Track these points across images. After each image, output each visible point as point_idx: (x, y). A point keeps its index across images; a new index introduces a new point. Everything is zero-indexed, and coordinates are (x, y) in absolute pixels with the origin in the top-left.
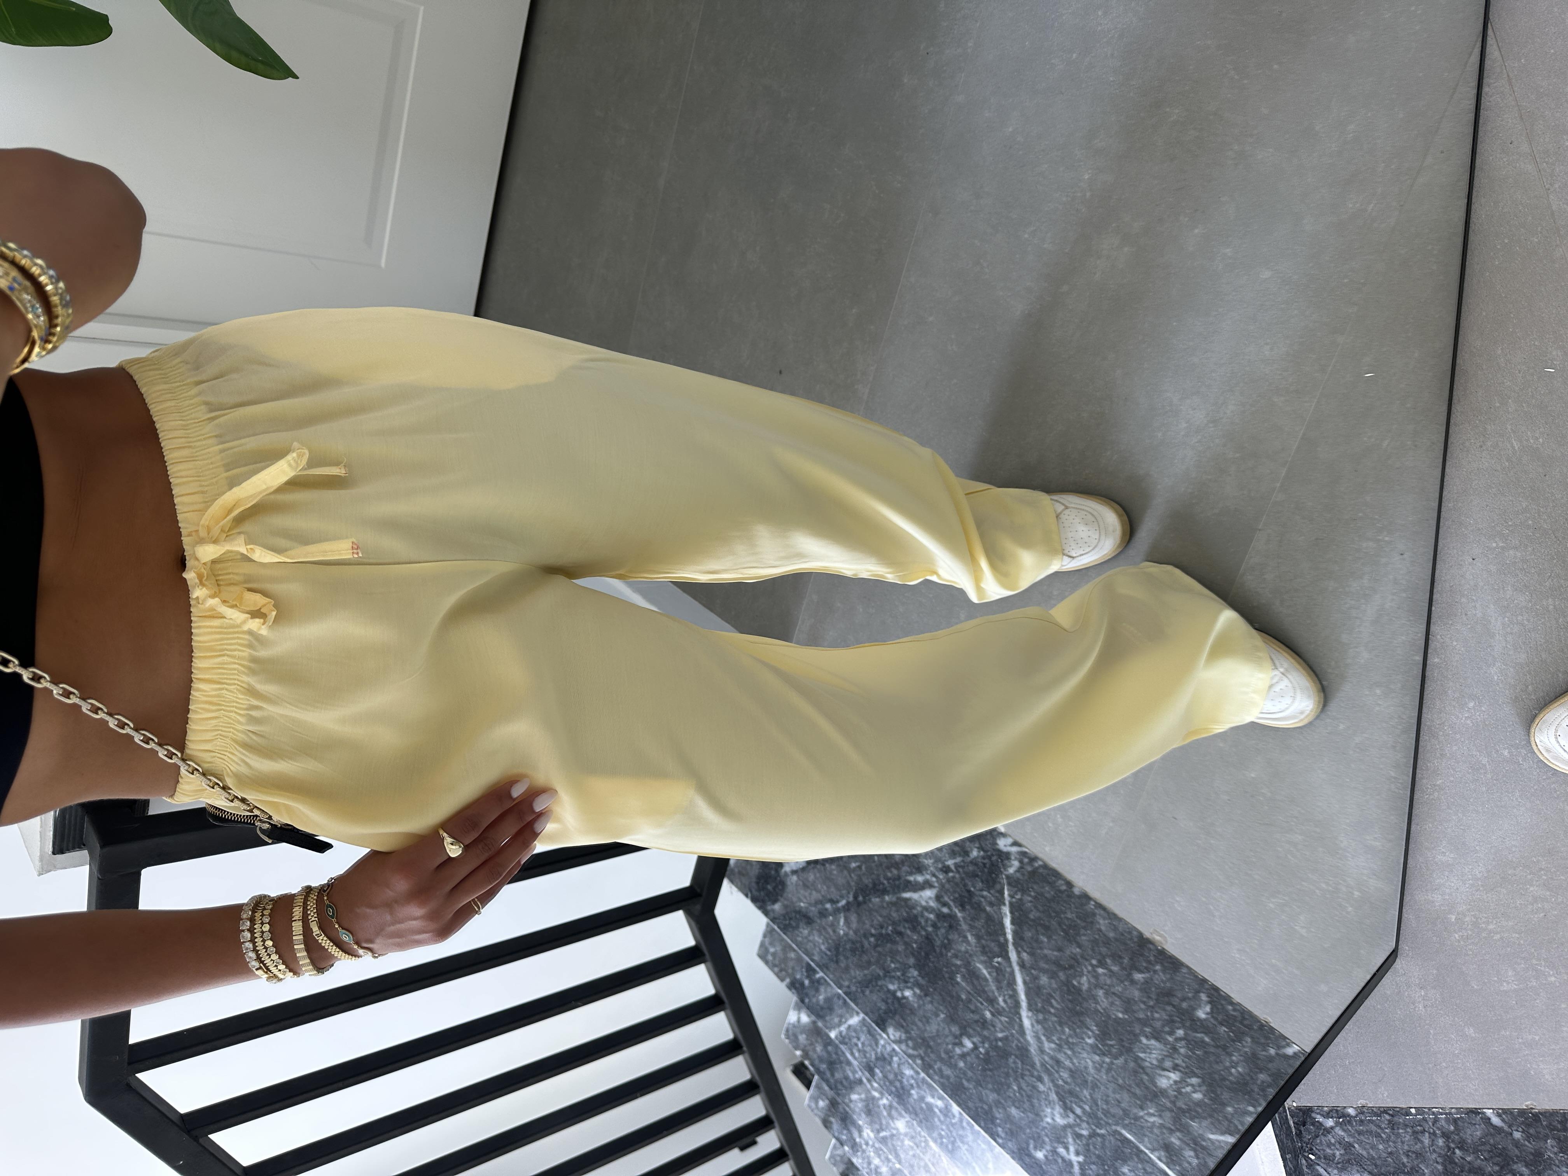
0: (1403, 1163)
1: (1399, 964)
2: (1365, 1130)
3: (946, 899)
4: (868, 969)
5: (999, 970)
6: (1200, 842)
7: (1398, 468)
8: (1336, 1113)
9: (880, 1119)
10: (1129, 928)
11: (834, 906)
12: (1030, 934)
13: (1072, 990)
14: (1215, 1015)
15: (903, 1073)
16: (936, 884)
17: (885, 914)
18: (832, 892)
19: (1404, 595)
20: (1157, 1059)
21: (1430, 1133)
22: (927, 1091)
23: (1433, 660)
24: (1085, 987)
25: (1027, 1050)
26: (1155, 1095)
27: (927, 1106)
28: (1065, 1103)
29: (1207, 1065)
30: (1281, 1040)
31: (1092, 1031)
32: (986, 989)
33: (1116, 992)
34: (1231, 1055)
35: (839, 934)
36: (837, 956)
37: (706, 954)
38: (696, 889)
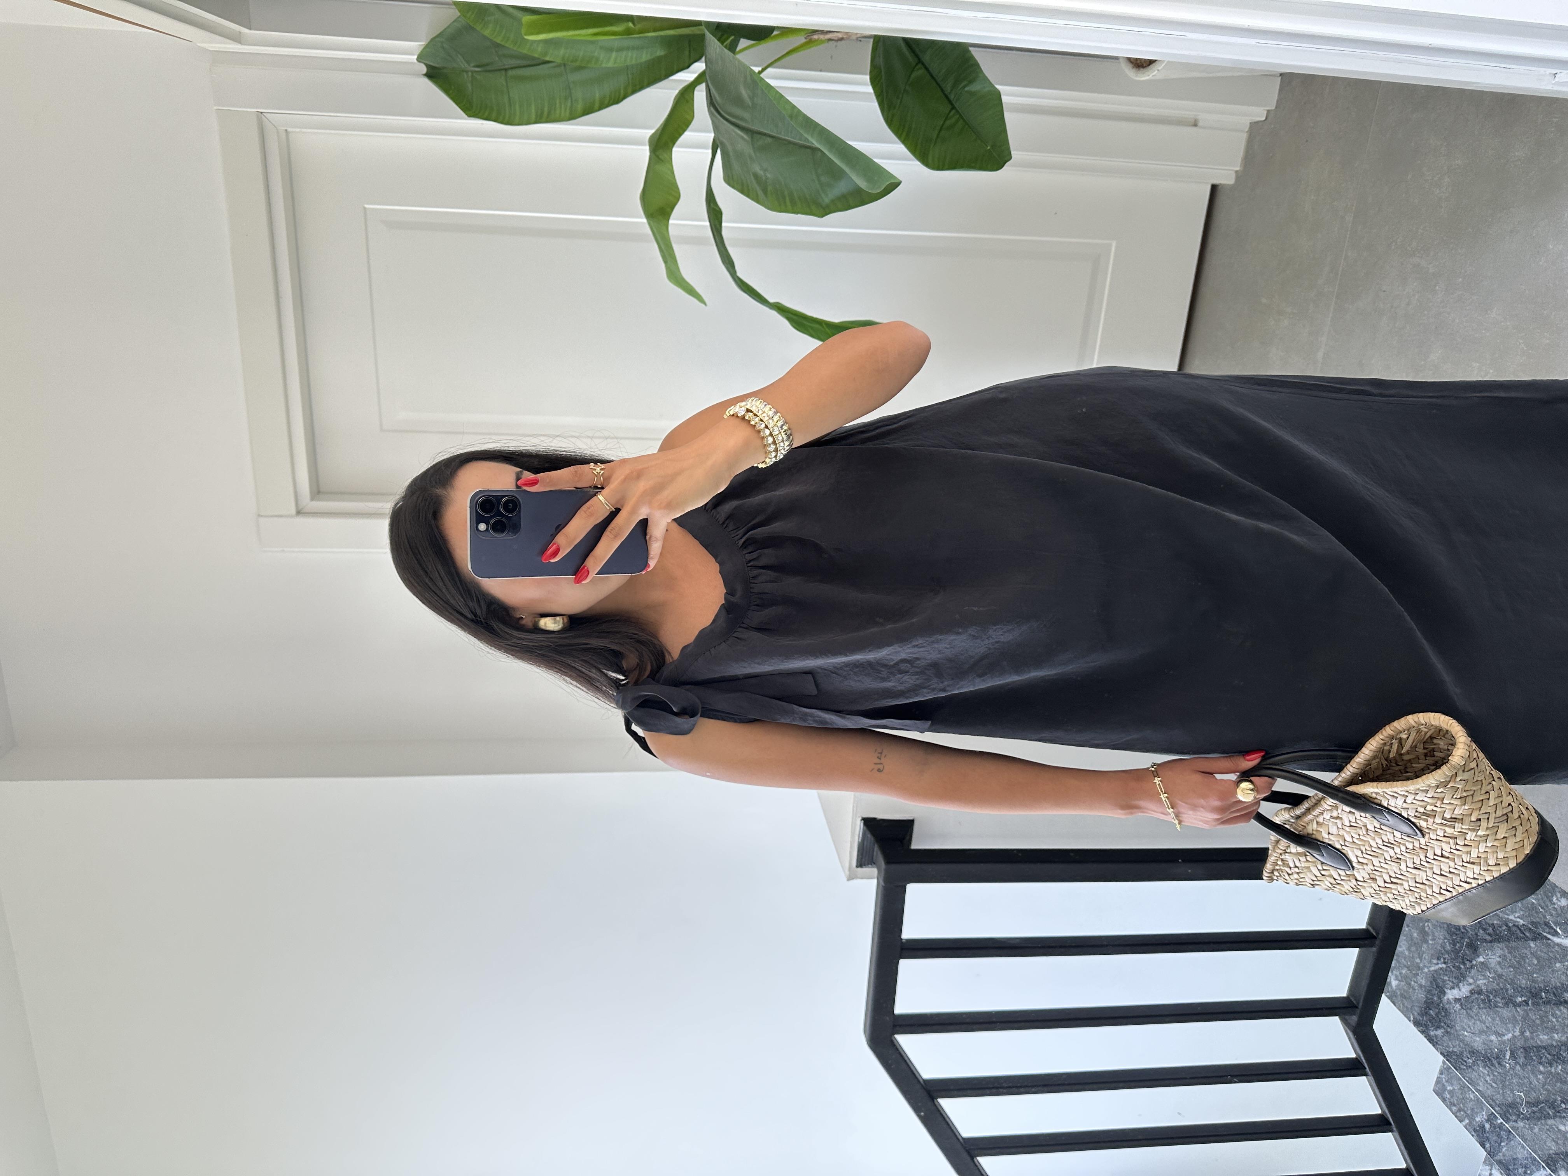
4: (1537, 1107)
11: (1500, 1039)
17: (1555, 1053)
18: (1497, 1024)
35: (1505, 1067)
37: (1367, 1067)
38: (1353, 1000)
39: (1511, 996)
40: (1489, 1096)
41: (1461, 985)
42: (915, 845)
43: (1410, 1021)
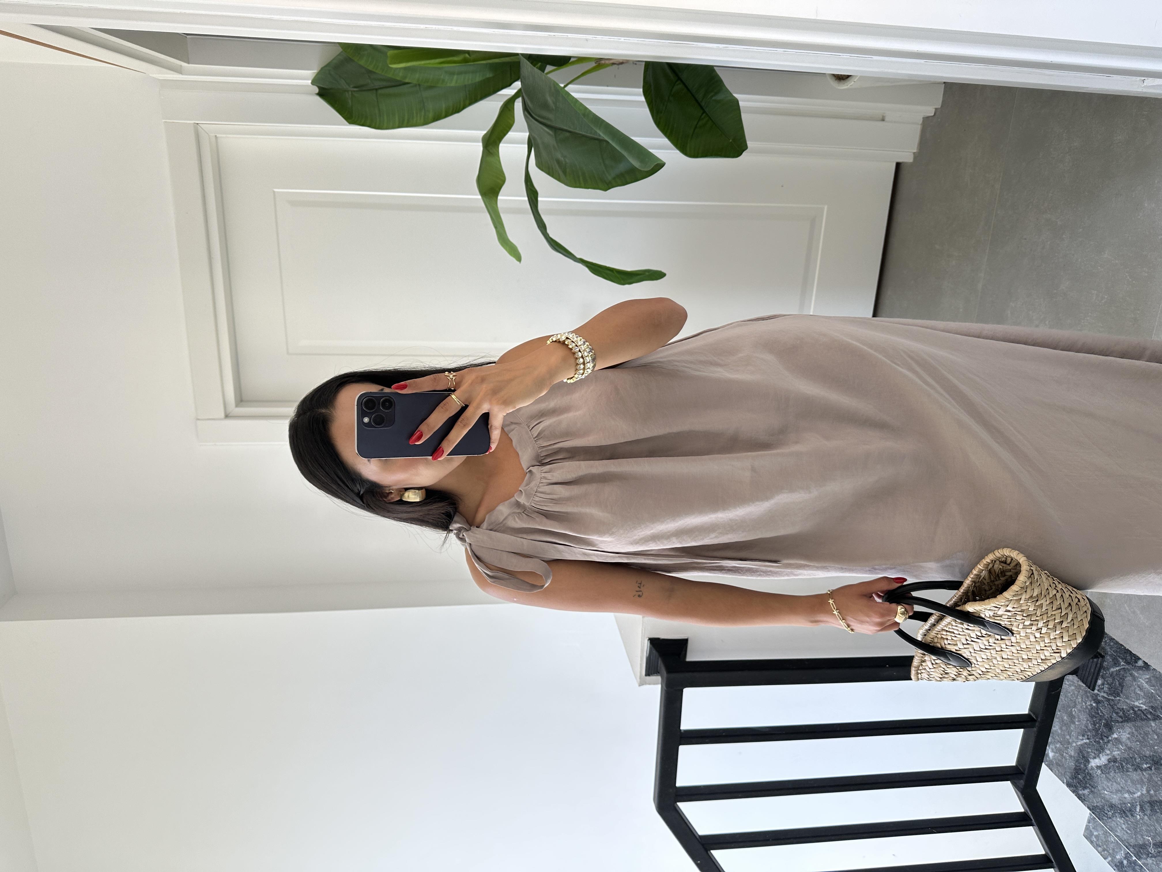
11: (1131, 796)
18: (1129, 785)
35: (1136, 818)
36: (1135, 836)
37: (1033, 819)
38: (1020, 768)
39: (1139, 764)
40: (1125, 840)
41: (1101, 755)
42: (690, 658)
43: (1064, 783)
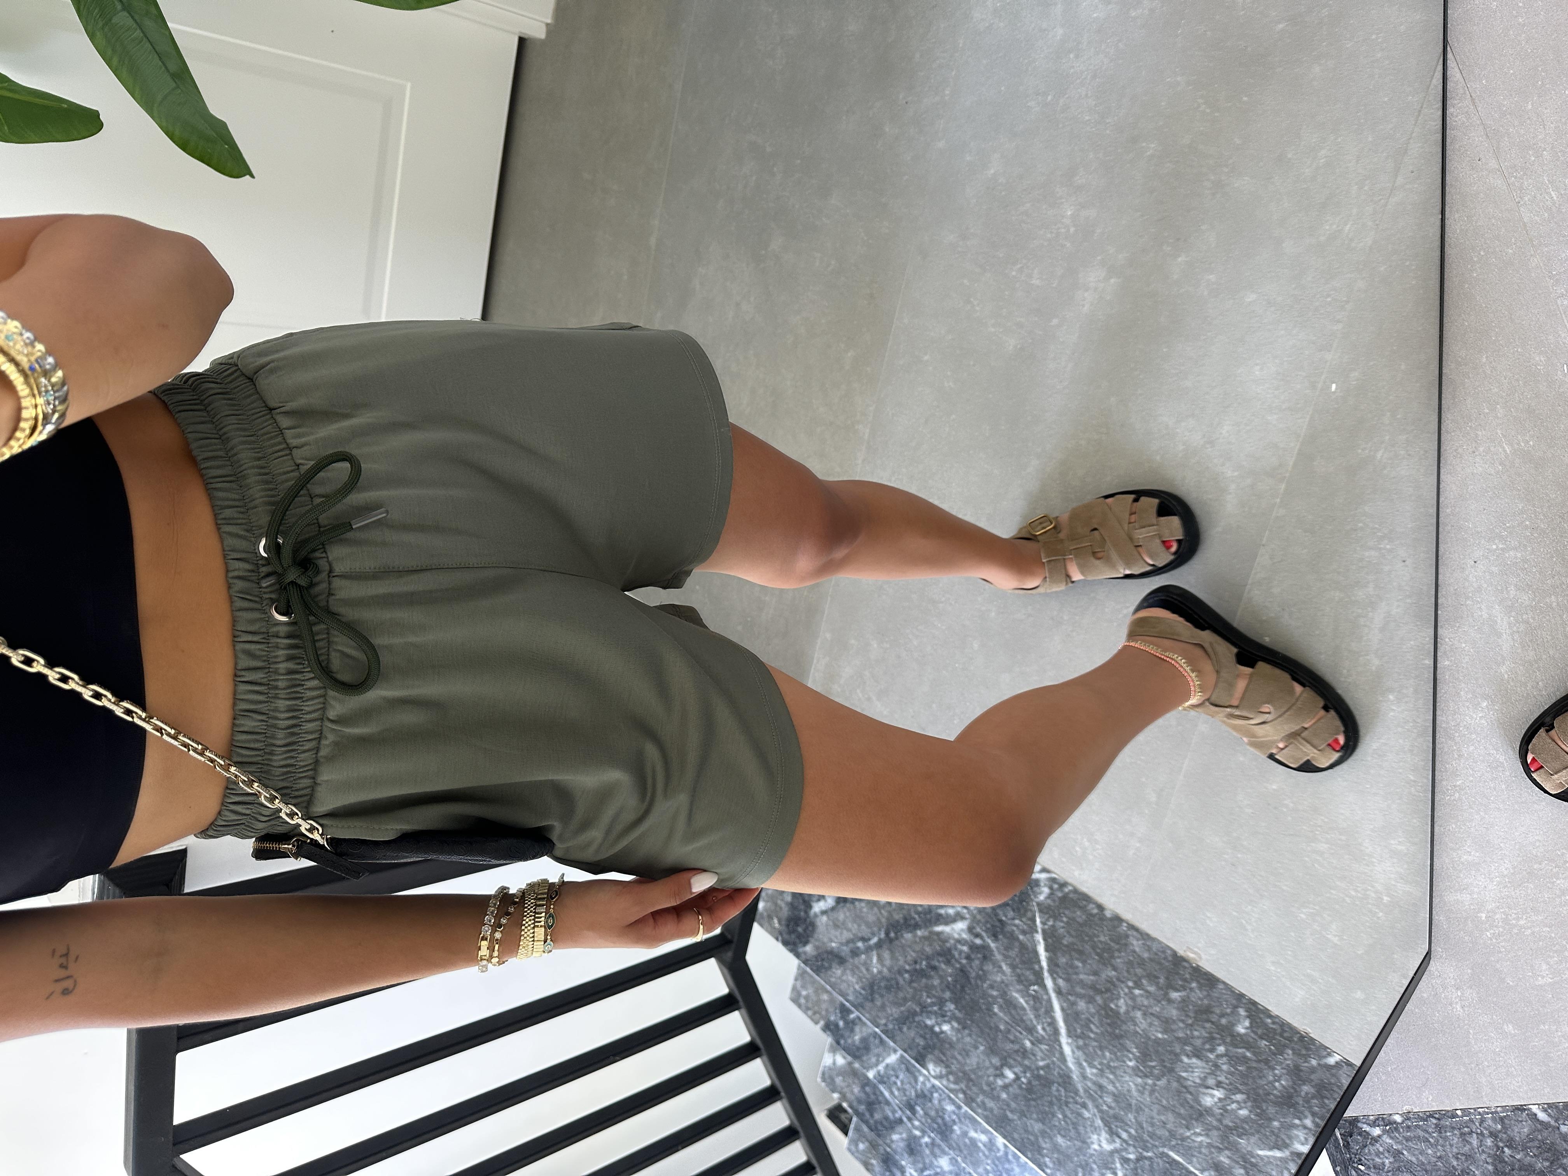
0: (1453, 1166)
1: (1433, 966)
2: (1412, 1135)
3: (978, 930)
4: (904, 1005)
5: (1036, 998)
6: (1226, 856)
7: (1394, 478)
8: (1383, 1121)
9: (923, 1158)
10: (1162, 948)
12: (1064, 960)
13: (1110, 1013)
14: (1254, 1029)
15: (944, 1109)
16: (967, 916)
17: (918, 949)
18: (863, 930)
19: (1409, 601)
20: (1201, 1079)
21: (1477, 1134)
22: (970, 1125)
23: (1443, 663)
24: (1123, 1010)
25: (1069, 1077)
26: (1200, 1114)
27: (970, 1141)
28: (1110, 1129)
29: (1250, 1081)
30: (1323, 1050)
31: (1133, 1054)
32: (1025, 1018)
33: (1154, 1012)
34: (1274, 1069)
36: (872, 995)
37: (740, 1001)
38: (727, 936)
